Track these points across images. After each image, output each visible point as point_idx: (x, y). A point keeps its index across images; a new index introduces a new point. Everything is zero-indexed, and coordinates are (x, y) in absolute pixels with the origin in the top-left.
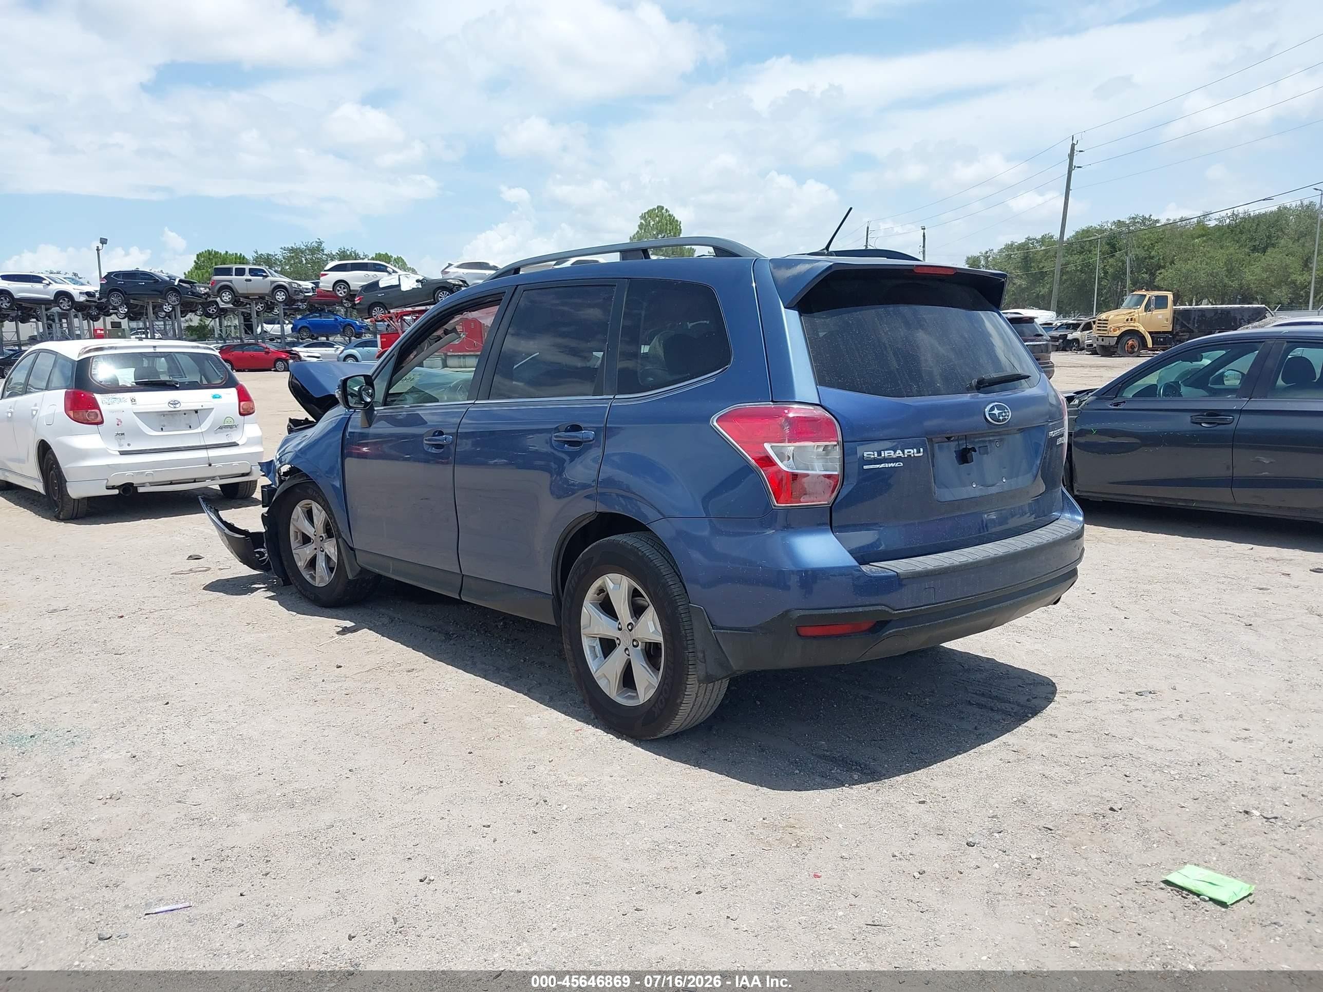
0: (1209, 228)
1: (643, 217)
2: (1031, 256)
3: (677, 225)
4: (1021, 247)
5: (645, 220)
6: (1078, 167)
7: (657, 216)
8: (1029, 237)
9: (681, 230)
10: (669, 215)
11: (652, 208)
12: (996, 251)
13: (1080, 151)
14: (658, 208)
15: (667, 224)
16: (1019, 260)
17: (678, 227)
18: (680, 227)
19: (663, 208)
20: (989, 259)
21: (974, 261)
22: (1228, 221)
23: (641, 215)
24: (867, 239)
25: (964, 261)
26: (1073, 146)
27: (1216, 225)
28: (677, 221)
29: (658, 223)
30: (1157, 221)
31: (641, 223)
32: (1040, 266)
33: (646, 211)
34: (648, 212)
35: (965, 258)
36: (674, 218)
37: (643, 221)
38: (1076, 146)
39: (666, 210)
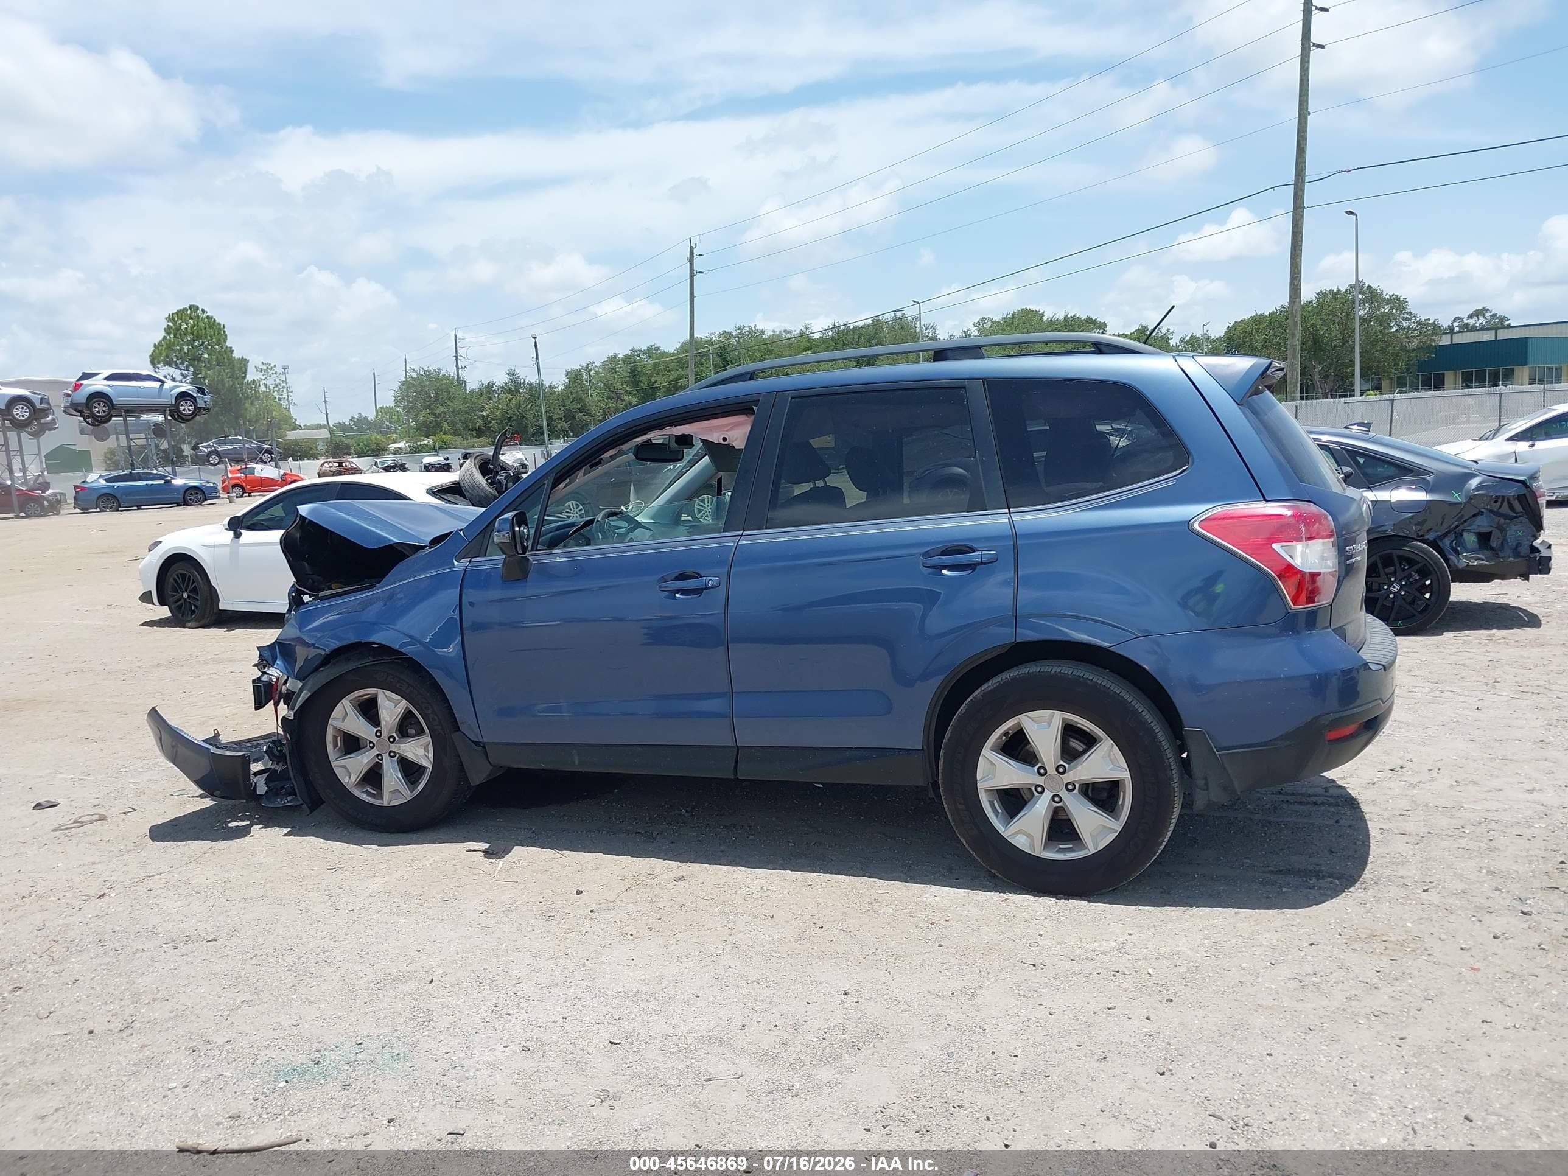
0: (814, 340)
1: (170, 318)
2: (639, 369)
3: (220, 329)
4: (626, 359)
5: (175, 323)
6: (700, 272)
7: (191, 318)
8: (634, 348)
9: (226, 336)
10: (208, 317)
11: (182, 308)
12: (598, 364)
13: (700, 255)
14: (190, 307)
15: (205, 329)
16: (625, 374)
17: (222, 332)
18: (224, 332)
19: (197, 308)
20: (591, 373)
21: (576, 375)
22: (830, 333)
23: (167, 316)
24: (456, 348)
25: (564, 376)
26: (692, 248)
27: (820, 337)
28: (219, 324)
29: (194, 326)
30: (763, 332)
31: (168, 325)
32: (653, 381)
33: (175, 311)
34: (177, 313)
35: (565, 372)
36: (215, 320)
37: (170, 324)
38: (695, 250)
39: (203, 311)
